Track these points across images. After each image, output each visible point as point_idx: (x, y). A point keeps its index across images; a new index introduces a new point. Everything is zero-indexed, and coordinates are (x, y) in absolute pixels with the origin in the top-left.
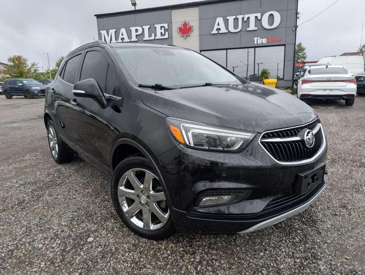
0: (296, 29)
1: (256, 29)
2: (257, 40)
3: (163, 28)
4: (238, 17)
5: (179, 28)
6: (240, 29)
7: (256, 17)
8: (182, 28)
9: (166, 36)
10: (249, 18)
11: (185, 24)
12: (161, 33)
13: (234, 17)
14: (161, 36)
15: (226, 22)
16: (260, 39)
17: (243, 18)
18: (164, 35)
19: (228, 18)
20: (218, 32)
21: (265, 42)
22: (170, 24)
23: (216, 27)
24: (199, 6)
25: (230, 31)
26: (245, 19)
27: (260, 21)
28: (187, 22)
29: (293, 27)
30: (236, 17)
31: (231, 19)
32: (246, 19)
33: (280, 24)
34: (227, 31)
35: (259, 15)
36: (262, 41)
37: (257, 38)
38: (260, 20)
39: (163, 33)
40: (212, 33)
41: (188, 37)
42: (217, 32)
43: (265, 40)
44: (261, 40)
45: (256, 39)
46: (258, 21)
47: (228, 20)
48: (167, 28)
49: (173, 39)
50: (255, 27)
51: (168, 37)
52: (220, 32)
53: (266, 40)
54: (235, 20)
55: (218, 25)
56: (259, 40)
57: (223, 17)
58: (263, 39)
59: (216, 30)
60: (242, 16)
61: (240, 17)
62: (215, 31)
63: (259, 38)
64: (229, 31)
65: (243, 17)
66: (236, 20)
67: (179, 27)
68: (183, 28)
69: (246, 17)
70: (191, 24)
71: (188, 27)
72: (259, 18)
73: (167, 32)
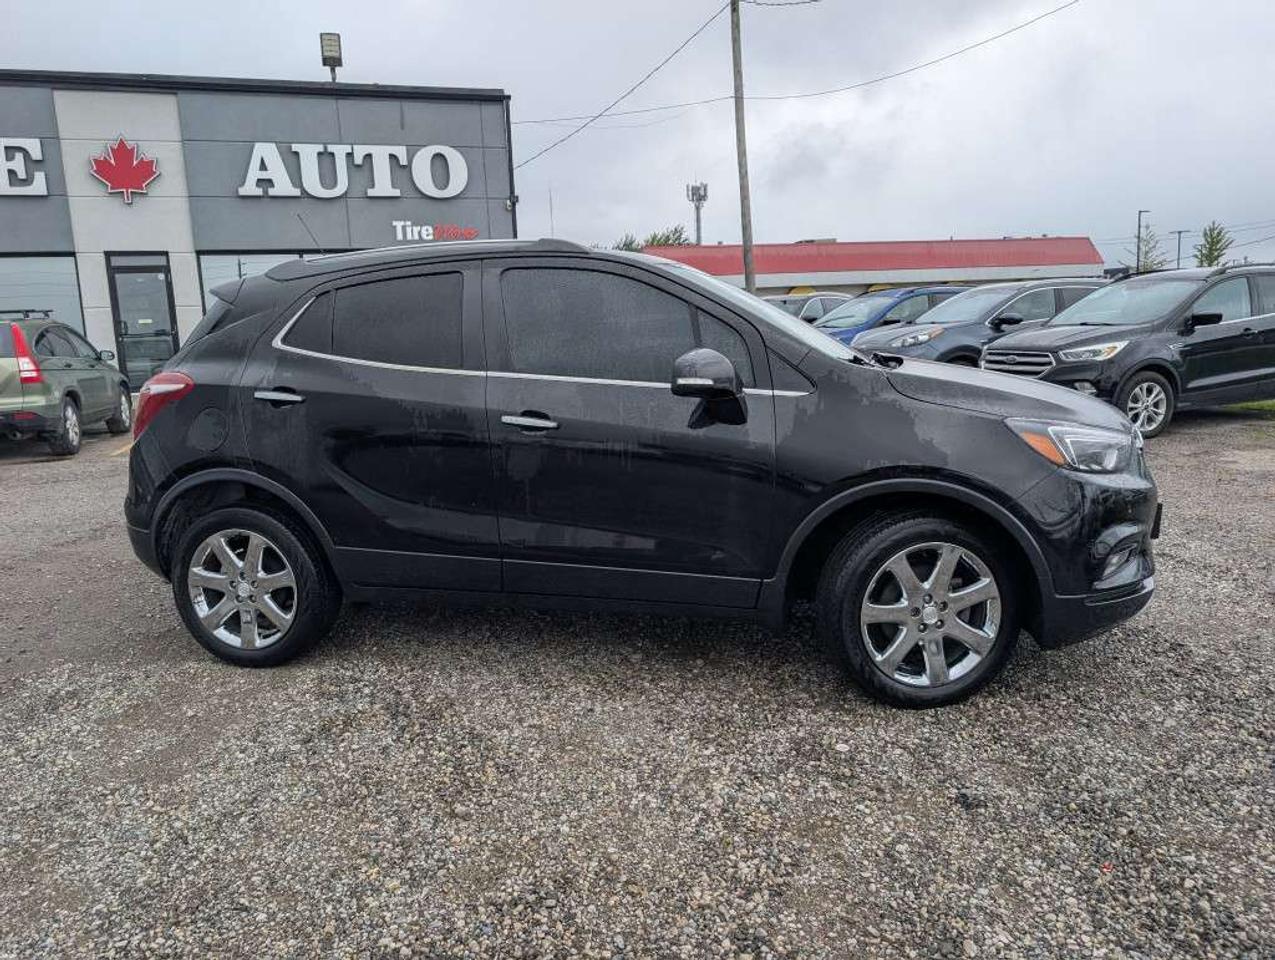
0: (514, 204)
1: (397, 193)
2: (404, 228)
3: (19, 156)
4: (331, 148)
5: (96, 161)
6: (343, 192)
7: (393, 157)
8: (110, 164)
9: (39, 186)
10: (369, 156)
11: (123, 151)
12: (11, 173)
13: (320, 148)
14: (11, 184)
15: (292, 161)
16: (412, 226)
17: (350, 155)
18: (28, 181)
19: (295, 147)
20: (265, 192)
21: (428, 235)
22: (51, 139)
23: (254, 174)
24: (179, 92)
25: (308, 194)
26: (358, 160)
27: (406, 171)
28: (129, 145)
29: (506, 199)
30: (326, 148)
31: (308, 153)
32: (361, 158)
33: (466, 187)
34: (297, 192)
35: (401, 152)
36: (420, 233)
37: (402, 223)
38: (408, 168)
39: (22, 175)
40: (242, 191)
41: (137, 199)
42: (259, 192)
43: (427, 230)
44: (416, 229)
45: (399, 225)
46: (401, 170)
47: (296, 154)
48: (36, 154)
49: (70, 202)
50: (394, 186)
51: (45, 193)
52: (272, 192)
53: (431, 230)
54: (323, 157)
55: (263, 167)
56: (409, 230)
57: (276, 142)
58: (421, 226)
59: (257, 185)
60: (348, 149)
61: (340, 151)
62: (250, 188)
63: (409, 223)
64: (304, 191)
65: (350, 151)
66: (326, 157)
67: (97, 156)
68: (113, 161)
69: (360, 153)
70: (148, 152)
71: (135, 163)
72: (403, 161)
73: (40, 170)
